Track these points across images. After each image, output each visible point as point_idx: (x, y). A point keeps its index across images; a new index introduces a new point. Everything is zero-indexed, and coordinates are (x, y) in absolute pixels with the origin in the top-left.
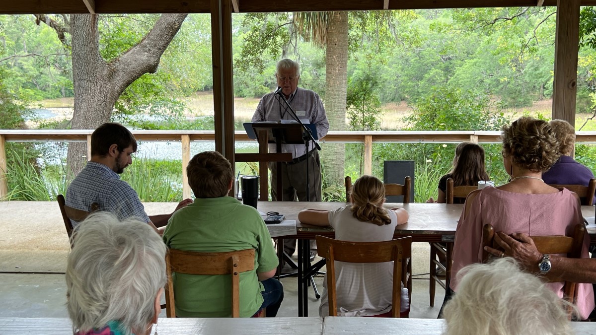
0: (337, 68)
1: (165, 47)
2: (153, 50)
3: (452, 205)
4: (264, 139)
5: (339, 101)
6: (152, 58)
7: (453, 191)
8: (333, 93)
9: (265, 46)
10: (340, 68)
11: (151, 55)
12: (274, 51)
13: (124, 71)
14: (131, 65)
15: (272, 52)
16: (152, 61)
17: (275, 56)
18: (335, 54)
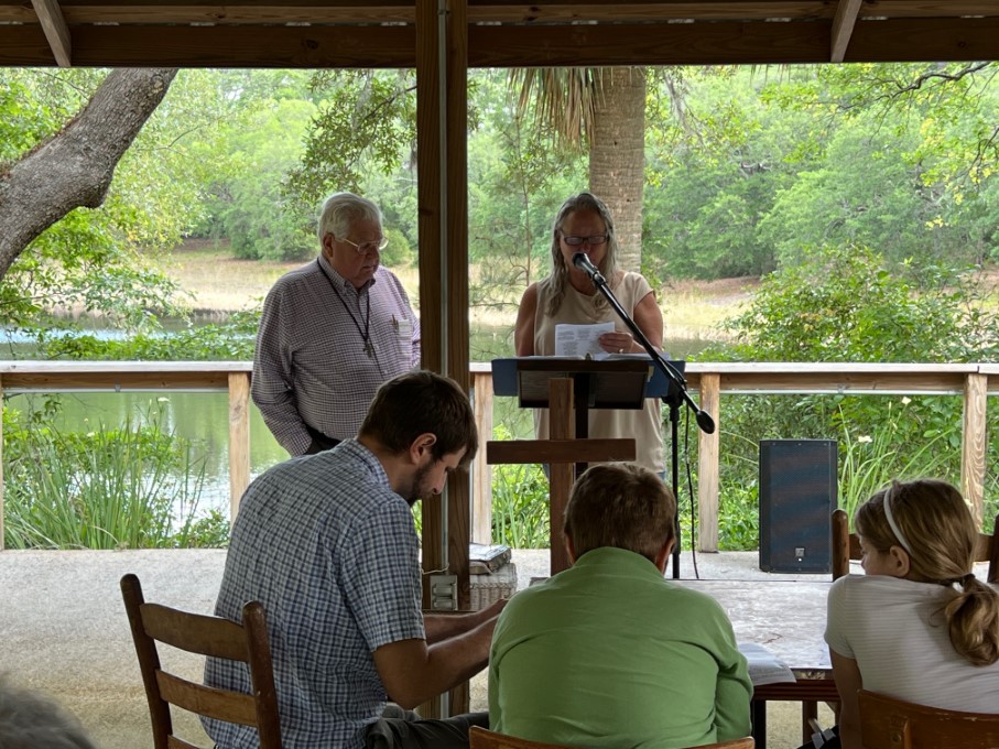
0: (619, 203)
1: (127, 143)
2: (95, 149)
4: (563, 403)
6: (94, 170)
9: (364, 141)
10: (625, 203)
11: (92, 162)
12: (387, 153)
13: (23, 203)
14: (40, 186)
15: (381, 155)
16: (95, 175)
17: (389, 166)
18: (613, 168)
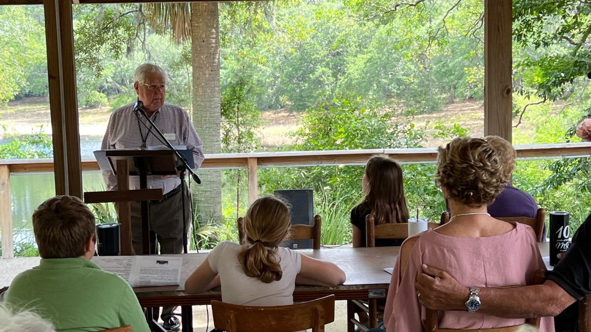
0: (207, 72)
3: (374, 249)
4: (123, 171)
5: (211, 115)
7: (374, 231)
8: (202, 104)
9: (101, 42)
10: (210, 72)
12: (116, 48)
15: (113, 49)
17: (117, 54)
18: (203, 54)
